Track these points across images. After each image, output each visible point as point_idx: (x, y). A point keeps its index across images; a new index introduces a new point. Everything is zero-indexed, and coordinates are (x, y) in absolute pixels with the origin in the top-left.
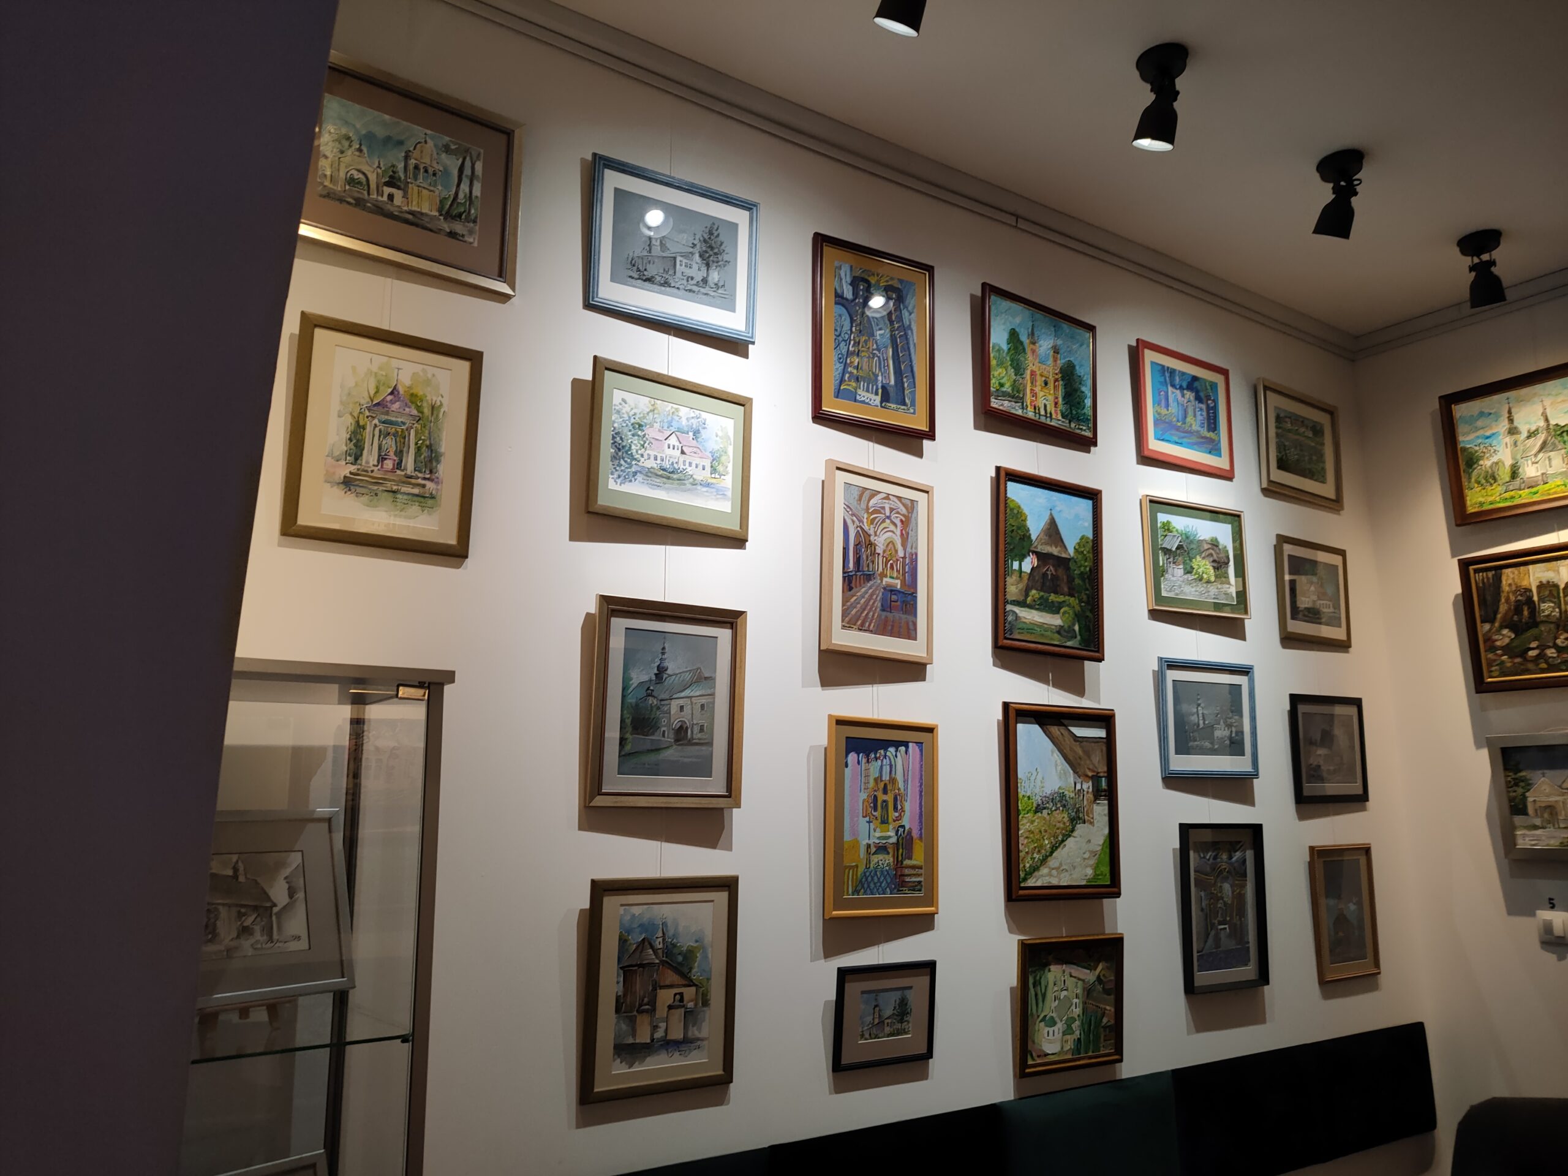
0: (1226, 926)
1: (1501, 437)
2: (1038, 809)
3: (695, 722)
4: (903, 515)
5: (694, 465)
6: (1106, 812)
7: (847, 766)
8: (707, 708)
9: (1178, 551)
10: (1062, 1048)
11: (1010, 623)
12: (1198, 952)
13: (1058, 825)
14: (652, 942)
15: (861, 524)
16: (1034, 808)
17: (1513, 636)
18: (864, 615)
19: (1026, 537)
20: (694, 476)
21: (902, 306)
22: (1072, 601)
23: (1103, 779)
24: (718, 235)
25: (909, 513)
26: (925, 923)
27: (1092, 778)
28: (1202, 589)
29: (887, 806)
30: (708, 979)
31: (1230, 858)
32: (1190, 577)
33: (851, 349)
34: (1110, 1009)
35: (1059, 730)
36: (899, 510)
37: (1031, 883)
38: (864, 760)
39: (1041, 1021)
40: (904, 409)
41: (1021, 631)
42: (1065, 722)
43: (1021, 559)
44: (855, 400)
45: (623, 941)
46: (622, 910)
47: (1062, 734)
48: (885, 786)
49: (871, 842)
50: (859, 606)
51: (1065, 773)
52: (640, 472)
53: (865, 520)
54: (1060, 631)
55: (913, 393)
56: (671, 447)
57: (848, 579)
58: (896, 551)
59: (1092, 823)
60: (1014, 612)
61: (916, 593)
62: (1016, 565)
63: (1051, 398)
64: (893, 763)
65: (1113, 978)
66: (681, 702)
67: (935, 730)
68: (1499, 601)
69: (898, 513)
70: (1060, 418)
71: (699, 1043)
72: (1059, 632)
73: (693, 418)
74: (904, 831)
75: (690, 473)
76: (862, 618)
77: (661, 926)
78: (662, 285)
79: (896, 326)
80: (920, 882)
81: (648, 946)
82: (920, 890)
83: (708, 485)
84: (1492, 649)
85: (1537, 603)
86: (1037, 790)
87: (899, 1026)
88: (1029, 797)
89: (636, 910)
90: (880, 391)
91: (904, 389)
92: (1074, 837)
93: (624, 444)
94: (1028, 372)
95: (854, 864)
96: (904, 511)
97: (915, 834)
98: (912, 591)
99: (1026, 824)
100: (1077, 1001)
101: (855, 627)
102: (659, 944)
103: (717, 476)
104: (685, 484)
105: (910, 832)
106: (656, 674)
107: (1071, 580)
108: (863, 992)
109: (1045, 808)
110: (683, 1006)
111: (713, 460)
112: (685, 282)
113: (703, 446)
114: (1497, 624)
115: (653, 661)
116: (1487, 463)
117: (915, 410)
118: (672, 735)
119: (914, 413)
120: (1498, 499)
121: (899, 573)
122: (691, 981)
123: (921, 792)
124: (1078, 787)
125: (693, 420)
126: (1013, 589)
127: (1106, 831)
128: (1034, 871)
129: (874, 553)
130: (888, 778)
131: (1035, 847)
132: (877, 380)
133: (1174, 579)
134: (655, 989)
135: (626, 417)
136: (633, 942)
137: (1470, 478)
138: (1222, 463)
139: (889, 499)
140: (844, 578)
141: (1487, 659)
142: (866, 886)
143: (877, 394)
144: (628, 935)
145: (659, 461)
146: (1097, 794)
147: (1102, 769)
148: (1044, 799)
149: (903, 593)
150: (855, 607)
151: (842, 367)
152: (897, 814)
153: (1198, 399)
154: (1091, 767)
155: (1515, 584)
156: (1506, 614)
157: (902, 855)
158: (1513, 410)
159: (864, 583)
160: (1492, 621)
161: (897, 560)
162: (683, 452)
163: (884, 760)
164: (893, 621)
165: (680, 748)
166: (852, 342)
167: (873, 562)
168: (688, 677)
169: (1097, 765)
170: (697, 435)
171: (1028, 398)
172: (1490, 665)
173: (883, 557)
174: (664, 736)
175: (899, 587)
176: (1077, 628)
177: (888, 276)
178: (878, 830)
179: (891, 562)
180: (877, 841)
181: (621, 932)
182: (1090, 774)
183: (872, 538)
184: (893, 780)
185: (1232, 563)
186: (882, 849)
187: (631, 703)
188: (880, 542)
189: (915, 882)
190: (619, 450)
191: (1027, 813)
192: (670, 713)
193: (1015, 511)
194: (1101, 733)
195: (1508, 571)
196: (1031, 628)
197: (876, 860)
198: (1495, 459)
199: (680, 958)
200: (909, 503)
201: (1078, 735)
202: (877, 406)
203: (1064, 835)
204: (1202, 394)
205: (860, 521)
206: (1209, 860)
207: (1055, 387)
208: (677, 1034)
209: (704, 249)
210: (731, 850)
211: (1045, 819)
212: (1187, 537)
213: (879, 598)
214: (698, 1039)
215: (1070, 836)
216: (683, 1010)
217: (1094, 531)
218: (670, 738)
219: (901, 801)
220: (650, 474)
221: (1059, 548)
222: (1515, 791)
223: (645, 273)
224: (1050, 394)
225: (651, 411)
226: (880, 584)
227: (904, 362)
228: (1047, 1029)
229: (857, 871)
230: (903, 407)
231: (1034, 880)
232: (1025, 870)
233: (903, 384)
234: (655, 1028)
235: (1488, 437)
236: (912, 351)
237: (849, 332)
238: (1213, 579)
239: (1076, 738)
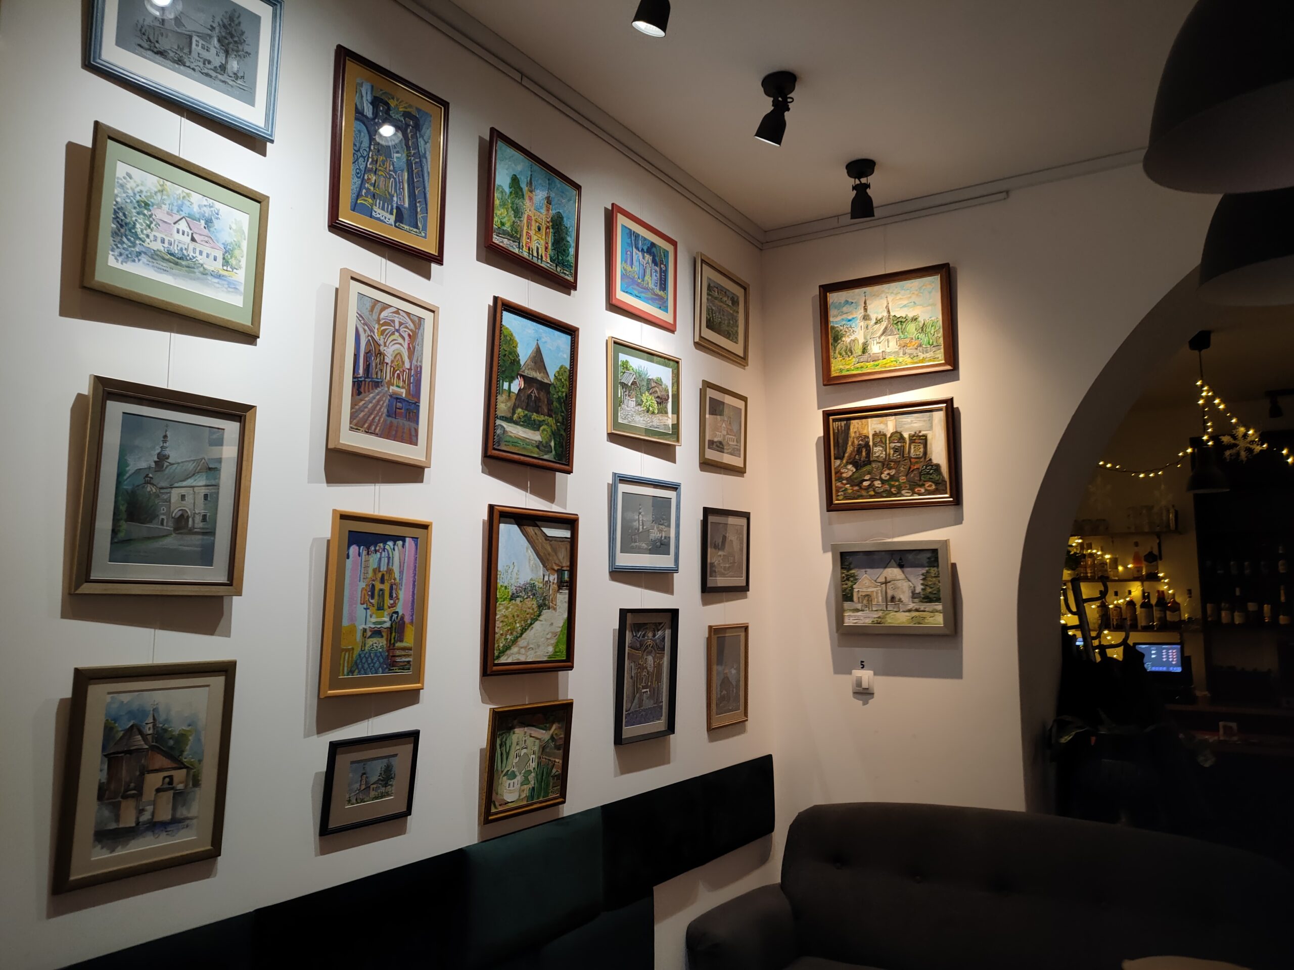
0: (648, 690)
1: (858, 321)
2: (513, 597)
3: (197, 511)
4: (411, 330)
5: (204, 254)
6: (567, 599)
7: (348, 557)
8: (211, 499)
9: (633, 387)
10: (520, 796)
11: (498, 435)
12: (626, 711)
13: (528, 610)
14: (141, 728)
15: (372, 334)
16: (510, 597)
17: (854, 470)
18: (371, 419)
19: (516, 362)
20: (205, 266)
21: (418, 135)
22: (551, 420)
23: (566, 572)
24: (239, 23)
25: (416, 329)
26: (411, 698)
27: (558, 571)
28: (648, 419)
29: (383, 594)
30: (200, 761)
31: (654, 636)
32: (640, 409)
33: (368, 166)
34: (559, 761)
35: (534, 530)
36: (407, 325)
37: (503, 660)
38: (365, 553)
39: (504, 776)
40: (416, 232)
41: (507, 443)
42: (539, 523)
43: (511, 380)
44: (371, 216)
45: (109, 730)
46: (108, 698)
47: (536, 534)
48: (383, 576)
49: (367, 627)
50: (366, 410)
51: (536, 568)
52: (145, 253)
53: (376, 331)
54: (539, 445)
55: (425, 219)
56: (181, 232)
57: (358, 384)
58: (403, 363)
59: (555, 609)
60: (502, 427)
61: (419, 403)
62: (506, 385)
63: (543, 242)
64: (391, 555)
65: (562, 736)
66: (183, 491)
67: (429, 527)
68: (847, 444)
69: (406, 327)
70: (549, 261)
71: (188, 822)
72: (538, 447)
73: (205, 206)
74: (397, 617)
75: (201, 262)
76: (368, 422)
77: (152, 712)
78: (174, 62)
79: (413, 152)
80: (409, 662)
81: (137, 733)
82: (409, 669)
83: (219, 276)
84: (840, 479)
85: (871, 447)
86: (513, 581)
87: (383, 790)
88: (506, 587)
89: (125, 698)
90: (395, 211)
91: (417, 212)
92: (540, 621)
93: (128, 221)
94: (525, 217)
95: (350, 647)
96: (412, 326)
97: (407, 619)
98: (416, 400)
99: (502, 610)
100: (534, 756)
101: (362, 429)
102: (148, 729)
103: (229, 269)
104: (194, 273)
105: (402, 618)
106: (155, 462)
107: (550, 402)
108: (352, 763)
109: (518, 597)
110: (173, 788)
111: (226, 252)
112: (201, 64)
113: (216, 236)
114: (844, 461)
115: (153, 448)
116: (847, 340)
117: (426, 234)
118: (171, 524)
119: (425, 237)
120: (852, 368)
121: (405, 383)
122: (182, 763)
123: (414, 582)
124: (546, 579)
125: (205, 209)
126: (503, 407)
127: (566, 615)
128: (507, 650)
129: (382, 362)
130: (385, 569)
131: (508, 630)
132: (392, 200)
133: (628, 409)
134: (142, 774)
135: (130, 192)
136: (120, 729)
137: (835, 350)
138: (667, 317)
139: (399, 314)
140: (354, 382)
141: (836, 487)
142: (360, 666)
143: (391, 213)
144: (115, 723)
145: (166, 245)
146: (561, 584)
147: (566, 563)
148: (518, 588)
149: (407, 401)
150: (362, 411)
151: (360, 182)
152: (392, 602)
153: (654, 262)
154: (557, 562)
155: (859, 432)
156: (852, 452)
157: (394, 638)
158: (868, 302)
159: (372, 389)
160: (841, 458)
161: (404, 371)
162: (193, 239)
163: (383, 553)
164: (397, 427)
165: (180, 536)
166: (370, 160)
167: (381, 371)
168: (191, 466)
169: (562, 561)
170: (210, 224)
171: (524, 240)
172: (837, 491)
173: (391, 366)
174: (162, 524)
175: (404, 395)
176: (552, 444)
177: (407, 103)
178: (374, 616)
179: (398, 372)
180: (373, 626)
181: (107, 720)
182: (556, 568)
183: (382, 348)
184: (390, 571)
185: (670, 400)
186: (377, 633)
187: (126, 491)
188: (389, 352)
189: (404, 662)
190: (122, 226)
191: (504, 601)
192: (170, 501)
193: (508, 338)
194: (567, 534)
195: (854, 423)
196: (515, 441)
197: (371, 643)
198: (852, 337)
199: (171, 742)
200: (416, 319)
201: (549, 535)
202: (392, 225)
203: (532, 619)
204: (657, 259)
205: (372, 331)
206: (639, 638)
207: (546, 233)
208: (165, 814)
209: (224, 34)
210: (229, 636)
211: (518, 605)
212: (639, 375)
213: (385, 404)
214: (188, 818)
215: (537, 620)
216: (171, 793)
217: (571, 362)
218: (169, 526)
219: (396, 590)
220: (156, 257)
221: (542, 374)
222: (846, 584)
223: (157, 45)
224: (542, 239)
225: (159, 191)
226: (387, 391)
227: (417, 188)
228: (509, 781)
229: (353, 653)
230: (415, 230)
231: (506, 658)
232: (499, 649)
233: (416, 207)
234: (141, 811)
235: (850, 321)
236: (426, 178)
237: (368, 150)
238: (656, 411)
239: (547, 537)
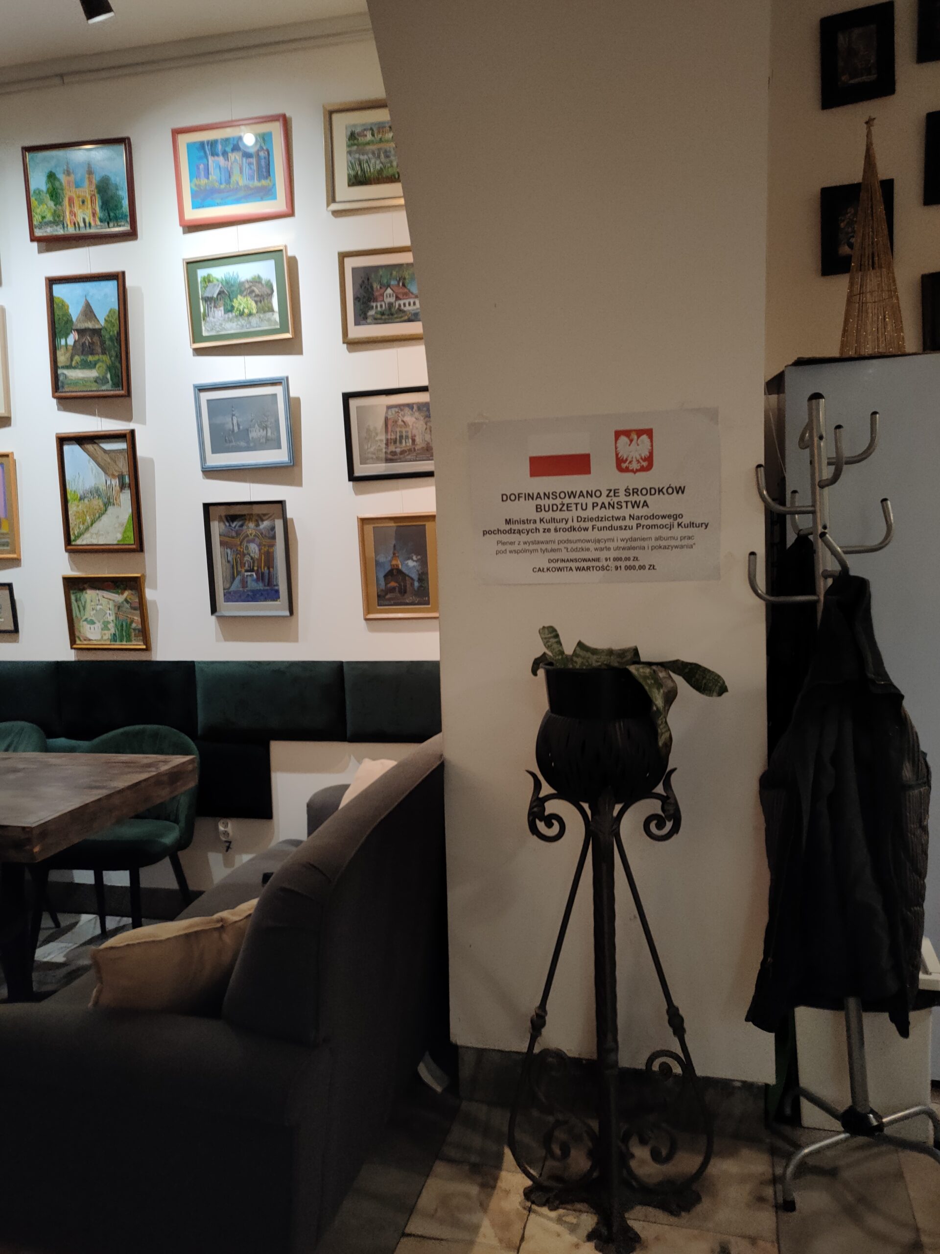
0: (253, 573)
2: (81, 498)
6: (130, 497)
9: (219, 297)
10: (102, 637)
11: (61, 381)
12: (224, 589)
13: (95, 507)
16: (78, 498)
19: (69, 321)
22: (106, 358)
23: (127, 476)
28: (243, 322)
31: (258, 525)
32: (230, 315)
34: (137, 618)
35: (93, 447)
37: (79, 542)
39: (84, 621)
41: (68, 386)
42: (97, 441)
43: (66, 337)
47: (95, 449)
51: (99, 475)
59: (119, 505)
60: (63, 374)
62: (63, 342)
63: (89, 212)
65: (138, 601)
67: (13, 456)
70: (100, 223)
72: (96, 381)
80: (7, 542)
82: (7, 545)
86: (80, 486)
88: (74, 491)
92: (107, 514)
94: (66, 199)
97: (3, 516)
99: (74, 508)
100: (111, 612)
107: (103, 343)
109: (86, 497)
123: (4, 492)
124: (109, 482)
126: (62, 359)
127: (130, 510)
128: (81, 535)
131: (81, 521)
133: (215, 320)
146: (122, 486)
147: (125, 469)
148: (85, 492)
154: (116, 469)
169: (122, 468)
171: (68, 219)
176: (109, 376)
182: (117, 474)
185: (276, 293)
189: (4, 542)
191: (74, 501)
193: (60, 305)
194: (125, 446)
196: (76, 382)
201: (107, 449)
203: (99, 513)
206: (234, 527)
207: (91, 201)
211: (86, 504)
212: (228, 283)
215: (104, 514)
221: (93, 323)
224: (87, 209)
228: (89, 626)
231: (81, 541)
238: (254, 311)
239: (105, 451)
